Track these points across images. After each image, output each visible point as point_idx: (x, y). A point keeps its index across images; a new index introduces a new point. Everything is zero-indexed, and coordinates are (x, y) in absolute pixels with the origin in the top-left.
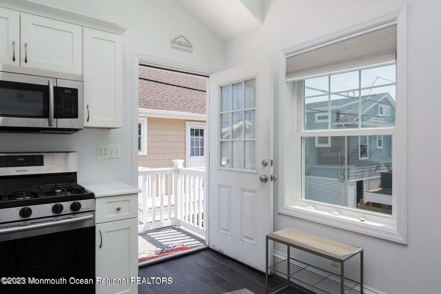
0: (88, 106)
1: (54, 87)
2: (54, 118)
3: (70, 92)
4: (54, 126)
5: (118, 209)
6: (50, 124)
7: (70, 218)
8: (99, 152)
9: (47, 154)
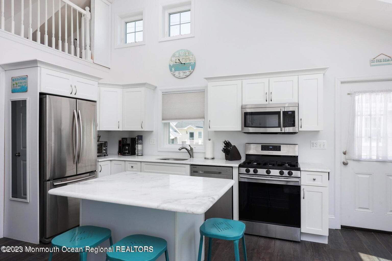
0: (301, 119)
1: (283, 112)
2: (283, 127)
3: (291, 113)
4: (283, 131)
5: (314, 180)
6: (281, 130)
7: (288, 179)
8: (312, 145)
9: (282, 145)
